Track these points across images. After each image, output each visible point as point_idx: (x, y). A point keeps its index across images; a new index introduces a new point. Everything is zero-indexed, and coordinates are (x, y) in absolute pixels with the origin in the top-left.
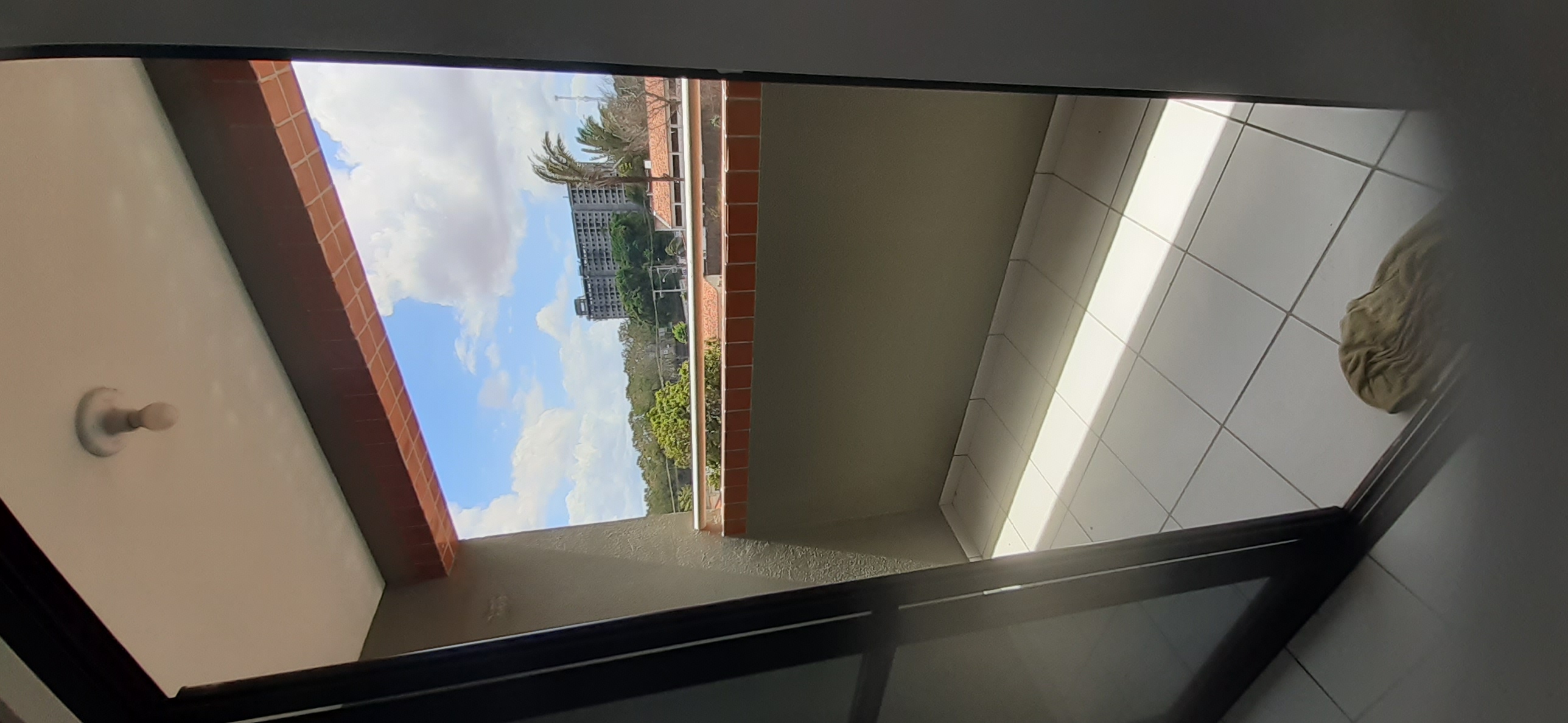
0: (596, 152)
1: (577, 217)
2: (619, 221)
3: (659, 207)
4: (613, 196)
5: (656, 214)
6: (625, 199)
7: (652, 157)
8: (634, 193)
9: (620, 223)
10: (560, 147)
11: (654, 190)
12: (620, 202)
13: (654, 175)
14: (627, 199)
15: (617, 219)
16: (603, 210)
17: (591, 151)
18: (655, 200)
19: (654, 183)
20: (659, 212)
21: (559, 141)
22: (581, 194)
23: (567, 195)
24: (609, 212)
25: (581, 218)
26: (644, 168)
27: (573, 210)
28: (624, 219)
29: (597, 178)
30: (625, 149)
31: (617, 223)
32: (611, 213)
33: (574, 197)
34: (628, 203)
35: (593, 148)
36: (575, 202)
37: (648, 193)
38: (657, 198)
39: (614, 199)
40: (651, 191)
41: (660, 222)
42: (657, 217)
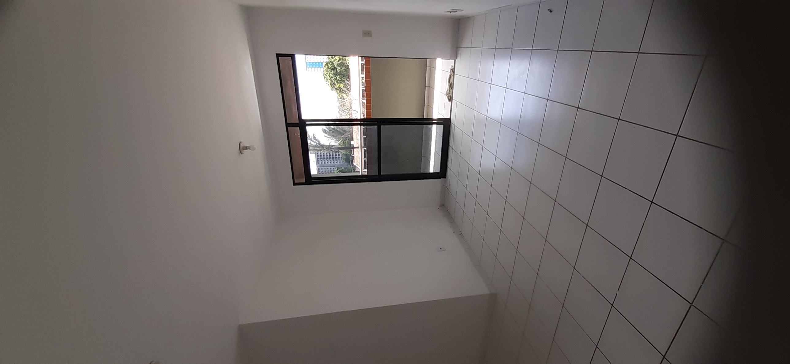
0: (330, 138)
1: (319, 170)
2: (338, 170)
3: (357, 161)
4: (336, 160)
5: (356, 164)
6: (341, 161)
7: (354, 139)
8: (346, 158)
9: (339, 171)
10: (314, 137)
11: (355, 153)
12: (339, 162)
13: (355, 146)
14: (342, 161)
15: (337, 170)
16: (331, 166)
17: (328, 137)
18: (355, 158)
19: (355, 149)
20: (357, 163)
21: (314, 135)
22: (321, 159)
23: (315, 160)
24: (334, 167)
25: (321, 170)
26: (350, 144)
27: (317, 167)
28: (341, 169)
29: (330, 148)
30: (342, 136)
31: (337, 171)
32: (335, 167)
33: (318, 161)
34: (343, 163)
35: (329, 136)
36: (318, 163)
37: (352, 155)
38: (356, 157)
39: (337, 161)
40: (353, 154)
41: (357, 167)
42: (356, 165)
